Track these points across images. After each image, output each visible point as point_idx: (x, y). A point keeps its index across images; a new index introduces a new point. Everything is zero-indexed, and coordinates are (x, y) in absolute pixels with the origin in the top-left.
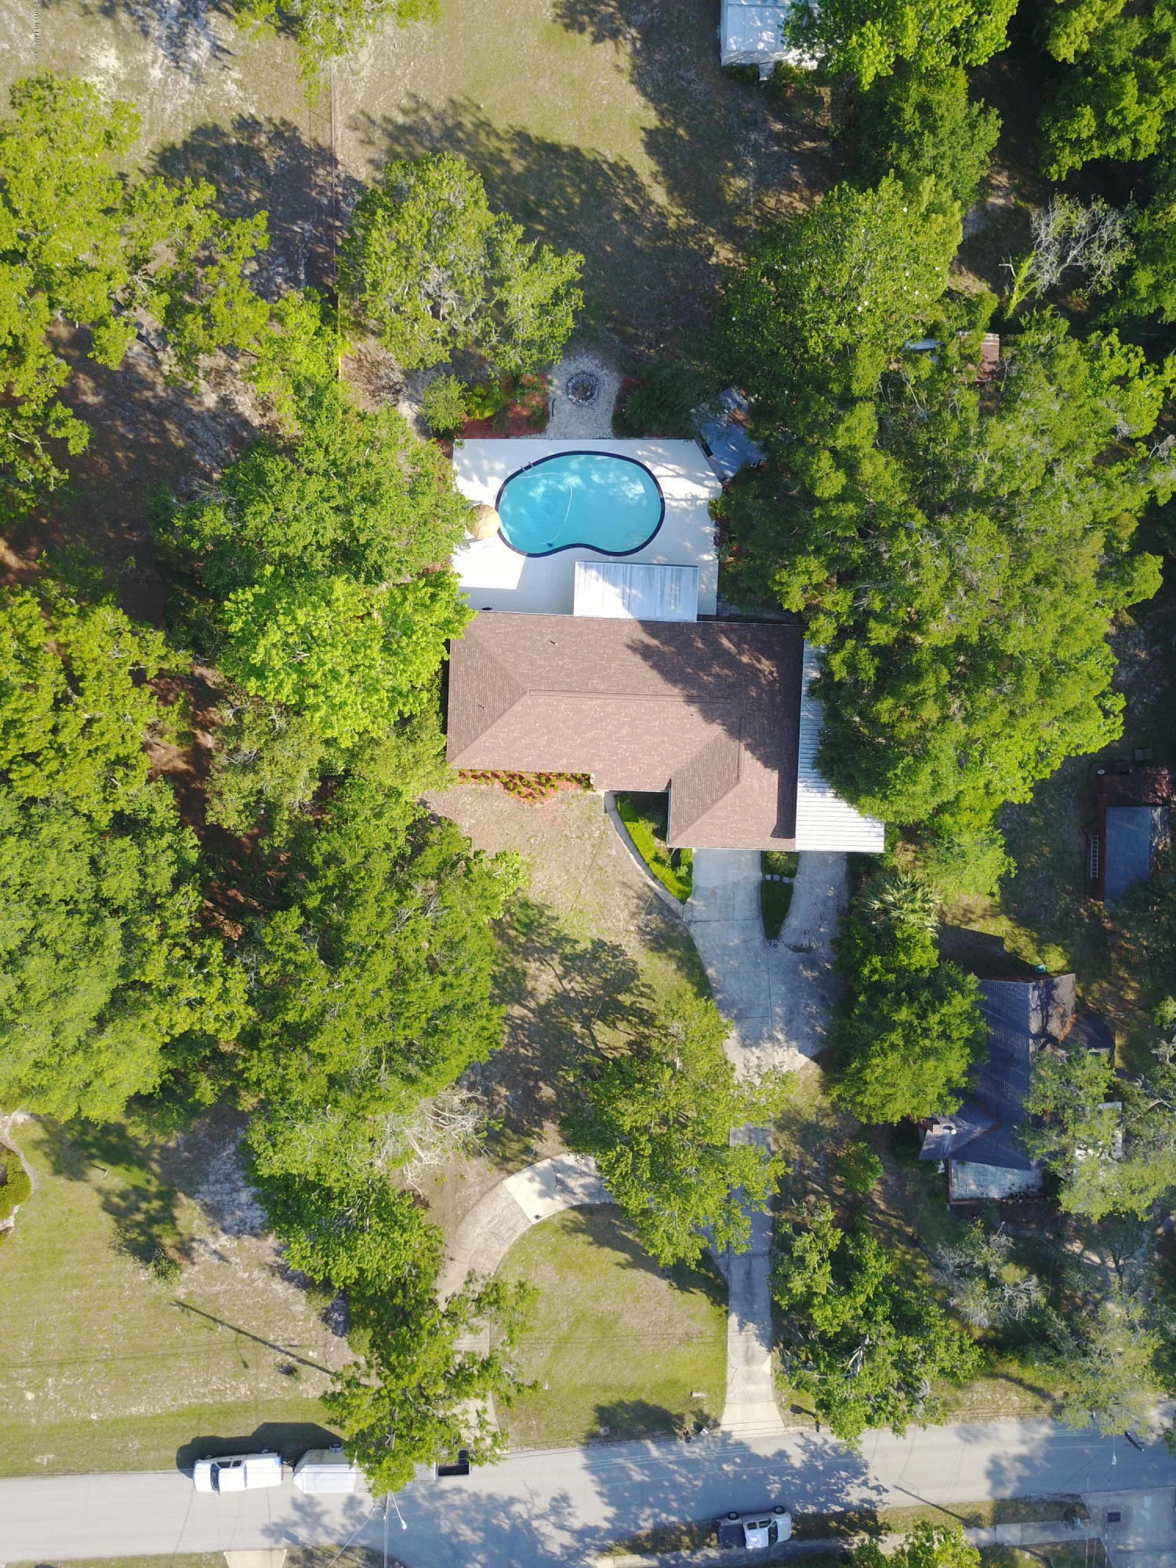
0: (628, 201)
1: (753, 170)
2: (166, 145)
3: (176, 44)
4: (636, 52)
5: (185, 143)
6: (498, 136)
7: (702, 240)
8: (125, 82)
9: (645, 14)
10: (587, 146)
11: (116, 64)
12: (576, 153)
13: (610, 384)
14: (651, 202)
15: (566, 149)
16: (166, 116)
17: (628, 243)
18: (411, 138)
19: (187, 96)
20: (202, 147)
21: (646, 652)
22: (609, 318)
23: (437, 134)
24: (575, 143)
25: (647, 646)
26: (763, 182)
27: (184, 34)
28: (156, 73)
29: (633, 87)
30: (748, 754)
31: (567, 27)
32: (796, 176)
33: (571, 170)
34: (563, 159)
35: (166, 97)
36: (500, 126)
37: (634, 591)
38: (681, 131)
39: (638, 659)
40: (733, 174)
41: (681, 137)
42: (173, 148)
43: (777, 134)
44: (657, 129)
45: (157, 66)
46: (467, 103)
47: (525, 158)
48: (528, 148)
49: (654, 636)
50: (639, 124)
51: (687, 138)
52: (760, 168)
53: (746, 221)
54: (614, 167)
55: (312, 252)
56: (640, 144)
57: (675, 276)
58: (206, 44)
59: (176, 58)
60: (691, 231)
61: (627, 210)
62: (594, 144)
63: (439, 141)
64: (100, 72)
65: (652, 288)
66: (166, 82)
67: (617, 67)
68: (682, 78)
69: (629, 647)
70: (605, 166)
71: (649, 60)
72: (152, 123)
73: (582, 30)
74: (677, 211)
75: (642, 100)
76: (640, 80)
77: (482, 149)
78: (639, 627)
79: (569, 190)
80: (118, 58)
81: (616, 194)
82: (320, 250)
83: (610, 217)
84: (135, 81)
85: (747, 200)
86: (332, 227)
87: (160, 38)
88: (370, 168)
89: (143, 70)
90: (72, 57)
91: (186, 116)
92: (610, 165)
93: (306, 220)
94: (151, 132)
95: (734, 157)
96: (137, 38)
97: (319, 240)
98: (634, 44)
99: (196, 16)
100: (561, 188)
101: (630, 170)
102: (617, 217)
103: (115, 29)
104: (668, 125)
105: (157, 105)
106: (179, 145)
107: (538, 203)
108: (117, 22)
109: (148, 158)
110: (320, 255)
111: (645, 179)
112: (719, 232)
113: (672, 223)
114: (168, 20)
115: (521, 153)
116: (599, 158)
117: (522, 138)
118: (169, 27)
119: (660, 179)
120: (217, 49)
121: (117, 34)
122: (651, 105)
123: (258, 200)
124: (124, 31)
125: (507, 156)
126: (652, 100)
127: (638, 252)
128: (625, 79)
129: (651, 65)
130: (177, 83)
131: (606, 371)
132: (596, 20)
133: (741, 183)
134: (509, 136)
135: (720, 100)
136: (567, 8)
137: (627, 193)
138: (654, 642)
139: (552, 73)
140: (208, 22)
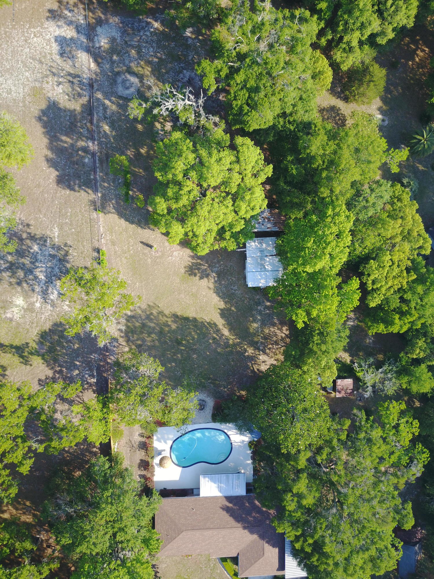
0: (215, 335)
1: (260, 320)
2: (43, 331)
3: (45, 293)
4: (216, 282)
5: (50, 329)
6: (166, 316)
7: (242, 347)
8: (27, 309)
9: (218, 267)
10: (199, 317)
11: (23, 303)
12: (195, 320)
13: (210, 403)
14: (223, 335)
15: (191, 319)
16: (42, 320)
17: (215, 350)
18: (134, 320)
19: (50, 312)
20: (56, 330)
21: (227, 509)
22: (209, 379)
23: (143, 318)
24: (195, 316)
25: (228, 507)
26: (263, 324)
27: (48, 290)
28: (38, 305)
29: (215, 294)
30: (267, 544)
31: (190, 275)
32: (276, 321)
33: (193, 326)
34: (190, 322)
35: (42, 313)
36: (167, 312)
37: (222, 485)
38: (233, 308)
39: (225, 513)
40: (252, 322)
41: (233, 311)
42: (45, 332)
43: (268, 306)
44: (224, 308)
45: (38, 302)
46: (154, 305)
47: (176, 323)
48: (177, 319)
49: (230, 502)
50: (217, 307)
51: (235, 310)
52: (262, 319)
53: (258, 338)
54: (209, 323)
55: (99, 365)
56: (218, 314)
57: (233, 361)
58: (56, 292)
59: (45, 299)
60: (239, 344)
61: (214, 338)
62: (201, 316)
63: (144, 320)
64: (17, 306)
65: (224, 366)
66: (42, 308)
67: (209, 287)
68: (232, 289)
69: (221, 508)
70: (206, 324)
71: (220, 284)
72: (37, 324)
73: (195, 275)
74: (233, 337)
75: (218, 298)
76: (218, 291)
77: (160, 322)
78: (224, 499)
79: (193, 333)
80: (23, 301)
81: (210, 333)
82: (102, 364)
83: (208, 341)
84: (30, 309)
85: (258, 331)
86: (105, 355)
87: (39, 292)
88: (118, 332)
89: (33, 304)
90: (7, 301)
91: (50, 320)
92: (207, 323)
93: (96, 353)
94: (37, 326)
95: (253, 316)
96: (30, 293)
97: (101, 360)
98: (214, 279)
99: (52, 283)
100: (190, 333)
101: (215, 324)
102: (211, 341)
103: (22, 289)
104: (228, 306)
105: (39, 316)
106: (47, 330)
107: (182, 339)
108: (23, 288)
109: (36, 336)
110: (102, 366)
111: (221, 327)
112: (249, 343)
113: (231, 342)
114: (41, 285)
115: (175, 322)
116: (204, 321)
117: (175, 316)
118: (42, 287)
119: (226, 326)
120: (60, 294)
121: (22, 292)
122: (221, 300)
123: (78, 347)
124: (25, 290)
125: (169, 323)
126: (222, 298)
127: (219, 353)
128: (212, 292)
129: (221, 285)
130: (46, 308)
131: (209, 398)
132: (200, 271)
133: (255, 325)
134: (170, 316)
135: (247, 296)
136: (190, 268)
137: (214, 333)
138: (230, 505)
139: (185, 292)
140: (56, 285)
